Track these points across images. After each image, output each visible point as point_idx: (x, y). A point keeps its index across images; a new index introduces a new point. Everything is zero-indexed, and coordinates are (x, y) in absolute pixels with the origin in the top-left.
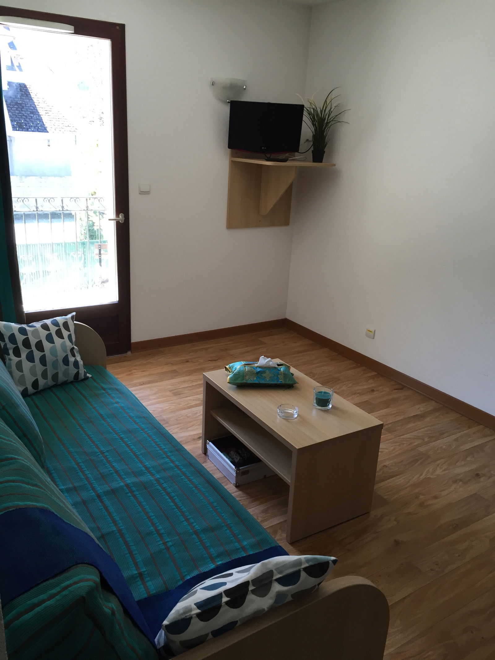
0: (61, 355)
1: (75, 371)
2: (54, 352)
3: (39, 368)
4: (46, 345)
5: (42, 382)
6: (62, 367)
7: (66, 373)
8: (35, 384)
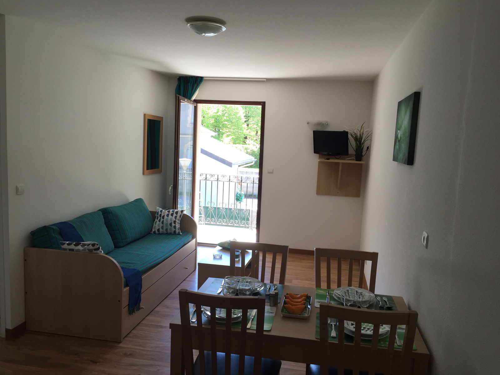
0: (169, 222)
1: (174, 230)
2: (167, 220)
3: (161, 225)
4: (166, 217)
5: (161, 230)
6: (169, 227)
7: (170, 229)
8: (158, 230)
